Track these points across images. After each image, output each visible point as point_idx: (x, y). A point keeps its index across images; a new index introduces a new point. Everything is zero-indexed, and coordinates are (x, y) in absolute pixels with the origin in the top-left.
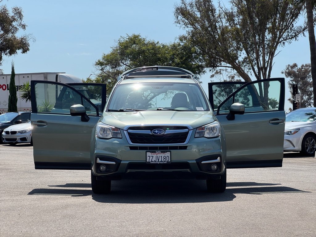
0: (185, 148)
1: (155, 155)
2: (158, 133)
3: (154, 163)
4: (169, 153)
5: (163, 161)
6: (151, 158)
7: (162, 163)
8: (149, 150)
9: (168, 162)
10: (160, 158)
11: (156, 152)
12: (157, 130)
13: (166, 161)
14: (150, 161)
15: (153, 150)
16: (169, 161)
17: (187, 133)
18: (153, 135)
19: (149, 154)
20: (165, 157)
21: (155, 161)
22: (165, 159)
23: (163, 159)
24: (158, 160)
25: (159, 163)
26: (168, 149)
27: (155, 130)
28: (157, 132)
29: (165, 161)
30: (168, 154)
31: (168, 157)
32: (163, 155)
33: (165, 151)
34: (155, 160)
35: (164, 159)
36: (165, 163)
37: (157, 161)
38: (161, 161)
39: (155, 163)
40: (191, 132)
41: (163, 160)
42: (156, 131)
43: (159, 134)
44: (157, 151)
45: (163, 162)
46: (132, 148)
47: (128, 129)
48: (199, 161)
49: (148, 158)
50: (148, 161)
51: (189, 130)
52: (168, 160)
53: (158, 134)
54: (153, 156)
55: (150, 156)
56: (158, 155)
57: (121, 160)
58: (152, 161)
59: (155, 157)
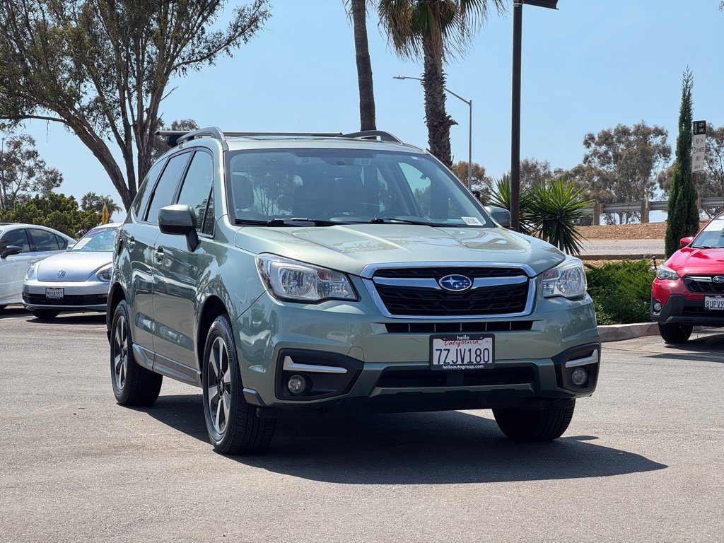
0: (526, 326)
1: (453, 347)
2: (457, 286)
3: (451, 367)
4: (491, 339)
5: (475, 362)
6: (444, 353)
7: (472, 367)
8: (437, 331)
9: (486, 364)
10: (467, 353)
11: (458, 337)
12: (454, 278)
13: (482, 362)
14: (442, 363)
15: (448, 331)
16: (491, 361)
17: (525, 287)
18: (443, 292)
19: (438, 343)
20: (478, 353)
21: (455, 364)
22: (479, 356)
23: (473, 356)
24: (463, 360)
25: (463, 368)
26: (484, 330)
27: (448, 278)
28: (455, 284)
29: (478, 364)
30: (486, 343)
31: (486, 352)
32: (473, 346)
33: (481, 335)
34: (455, 361)
35: (477, 356)
36: (479, 367)
37: (459, 362)
38: (470, 363)
39: (454, 367)
40: (533, 283)
41: (473, 360)
42: (452, 281)
43: (459, 288)
44: (460, 336)
45: (475, 365)
46: (392, 328)
47: (374, 276)
48: (559, 359)
49: (436, 354)
50: (435, 362)
51: (529, 278)
52: (486, 360)
53: (455, 288)
54: (449, 350)
55: (441, 350)
56: (462, 347)
57: (364, 362)
58: (446, 364)
59: (453, 352)
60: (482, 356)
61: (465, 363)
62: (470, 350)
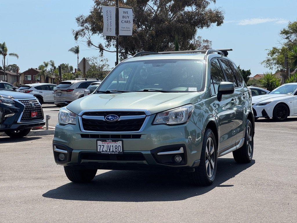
0: (138, 136)
1: (106, 145)
2: (112, 119)
3: (105, 153)
4: (121, 142)
5: (115, 151)
6: (102, 147)
7: (113, 153)
8: (101, 138)
9: (119, 152)
10: (112, 147)
12: (111, 116)
13: (118, 151)
14: (101, 151)
15: (104, 138)
16: (121, 151)
17: (143, 119)
18: (106, 122)
19: (100, 143)
20: (116, 147)
21: (106, 151)
22: (117, 148)
23: (114, 148)
24: (110, 150)
25: (110, 153)
26: (120, 138)
27: (109, 116)
28: (111, 118)
29: (116, 152)
30: (119, 143)
31: (119, 147)
32: (114, 144)
33: (117, 140)
34: (106, 150)
35: (116, 148)
36: (116, 153)
37: (108, 151)
38: (113, 151)
39: (106, 153)
40: (147, 119)
41: (114, 150)
42: (110, 117)
43: (112, 120)
44: (108, 140)
45: (114, 152)
46: (83, 136)
47: (83, 115)
48: (154, 152)
49: (99, 147)
50: (99, 150)
51: (146, 116)
52: (119, 150)
53: (111, 120)
54: (104, 146)
55: (101, 145)
56: (109, 144)
57: (73, 149)
58: (103, 151)
59: (105, 147)
60: (118, 148)
61: (111, 151)
62: (113, 146)
